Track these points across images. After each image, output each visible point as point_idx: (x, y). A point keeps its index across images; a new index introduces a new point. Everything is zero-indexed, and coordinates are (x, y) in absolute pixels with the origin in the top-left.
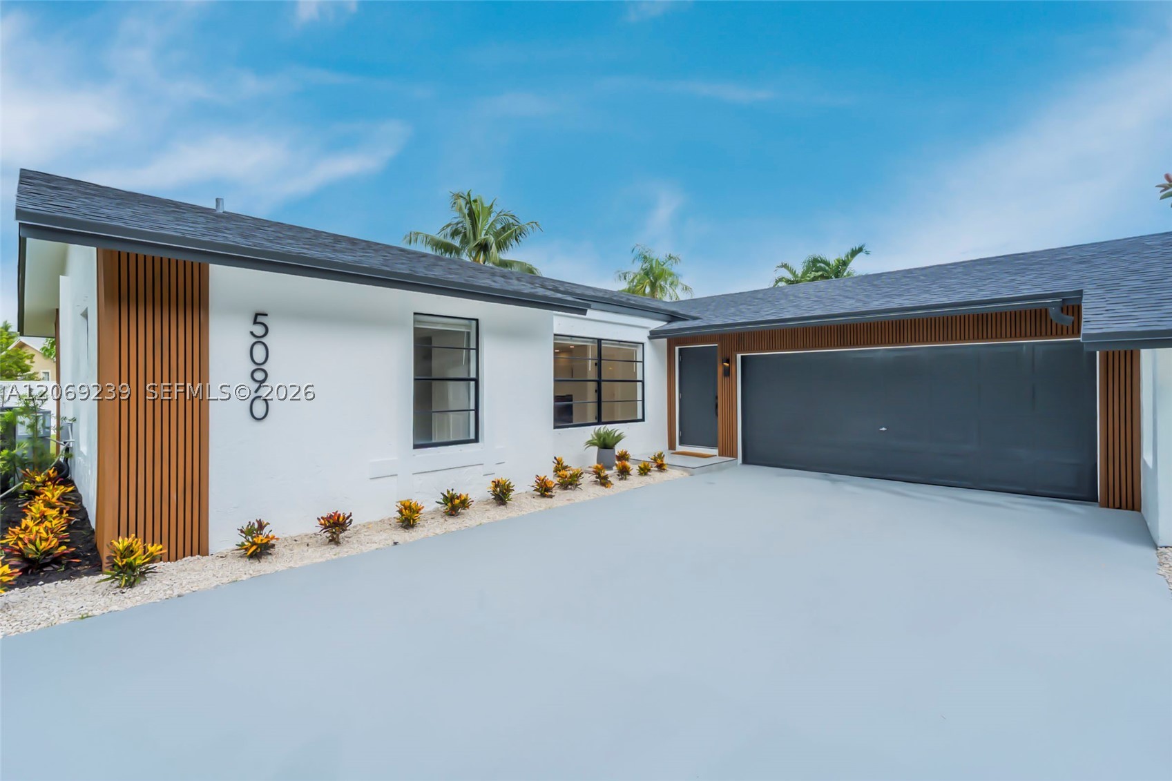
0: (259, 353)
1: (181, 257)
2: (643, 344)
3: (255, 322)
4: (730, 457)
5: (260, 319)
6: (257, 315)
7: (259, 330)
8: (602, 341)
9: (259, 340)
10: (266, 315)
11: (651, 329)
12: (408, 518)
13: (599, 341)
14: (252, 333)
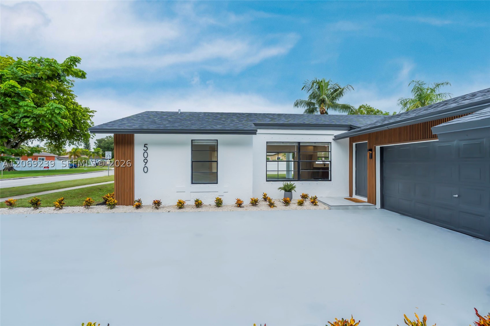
0: (146, 155)
1: (128, 133)
2: (331, 143)
3: (145, 147)
4: (372, 204)
5: (146, 146)
6: (145, 145)
7: (145, 149)
8: (301, 143)
9: (145, 151)
10: (147, 144)
11: (335, 135)
12: (181, 205)
13: (299, 143)
14: (144, 150)
